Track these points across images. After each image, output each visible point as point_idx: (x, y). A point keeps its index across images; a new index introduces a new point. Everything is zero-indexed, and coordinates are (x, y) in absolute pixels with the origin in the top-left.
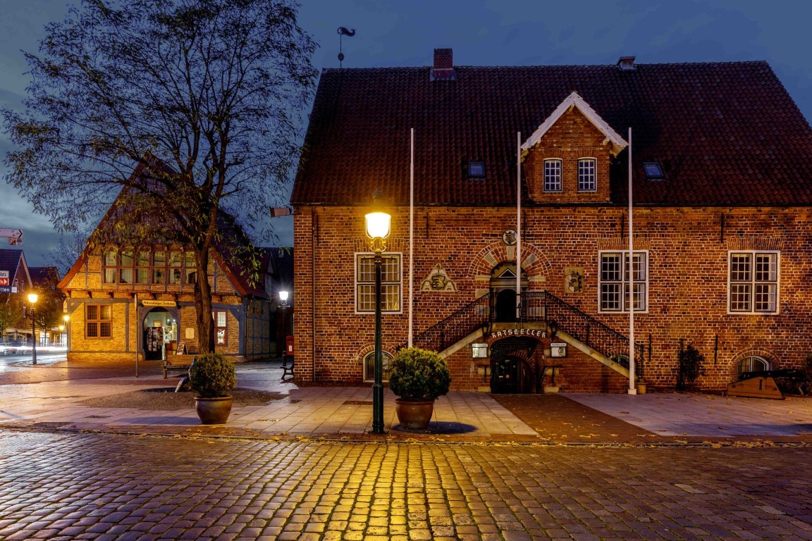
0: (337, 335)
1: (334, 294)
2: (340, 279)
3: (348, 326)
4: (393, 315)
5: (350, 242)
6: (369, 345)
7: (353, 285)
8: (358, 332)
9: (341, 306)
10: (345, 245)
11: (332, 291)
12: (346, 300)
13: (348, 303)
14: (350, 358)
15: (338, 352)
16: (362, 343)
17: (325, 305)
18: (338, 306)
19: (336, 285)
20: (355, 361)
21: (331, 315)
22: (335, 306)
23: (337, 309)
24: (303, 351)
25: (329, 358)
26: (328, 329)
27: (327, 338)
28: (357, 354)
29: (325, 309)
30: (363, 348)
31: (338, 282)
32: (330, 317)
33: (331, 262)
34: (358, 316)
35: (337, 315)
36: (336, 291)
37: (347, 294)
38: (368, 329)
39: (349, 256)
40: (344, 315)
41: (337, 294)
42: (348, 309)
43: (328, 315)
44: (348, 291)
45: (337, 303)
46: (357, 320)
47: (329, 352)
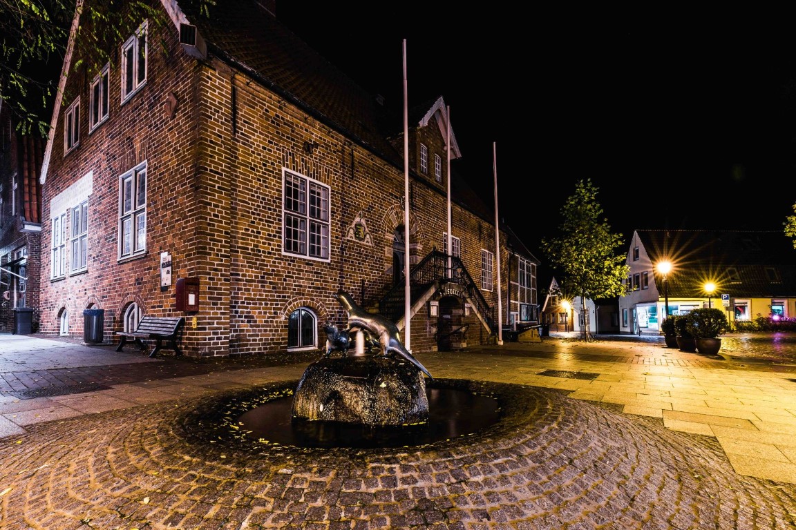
0: (259, 282)
1: (255, 218)
2: (264, 199)
3: (273, 270)
5: (277, 149)
6: (296, 300)
7: (280, 211)
8: (285, 280)
9: (266, 239)
10: (271, 151)
11: (253, 214)
12: (272, 231)
13: (275, 236)
14: (274, 318)
15: (259, 309)
16: (289, 297)
17: (243, 234)
18: (262, 238)
19: (258, 206)
20: (280, 322)
21: (252, 250)
22: (257, 237)
23: (260, 242)
24: (214, 304)
25: (246, 317)
26: (247, 271)
27: (245, 285)
28: (282, 312)
29: (243, 239)
30: (290, 303)
31: (261, 203)
32: (250, 254)
33: (253, 169)
34: (285, 258)
35: (259, 251)
36: (259, 215)
37: (273, 223)
38: (296, 278)
39: (274, 169)
40: (269, 253)
41: (260, 220)
42: (274, 245)
43: (248, 249)
44: (275, 219)
45: (259, 233)
46: (285, 264)
47: (247, 308)
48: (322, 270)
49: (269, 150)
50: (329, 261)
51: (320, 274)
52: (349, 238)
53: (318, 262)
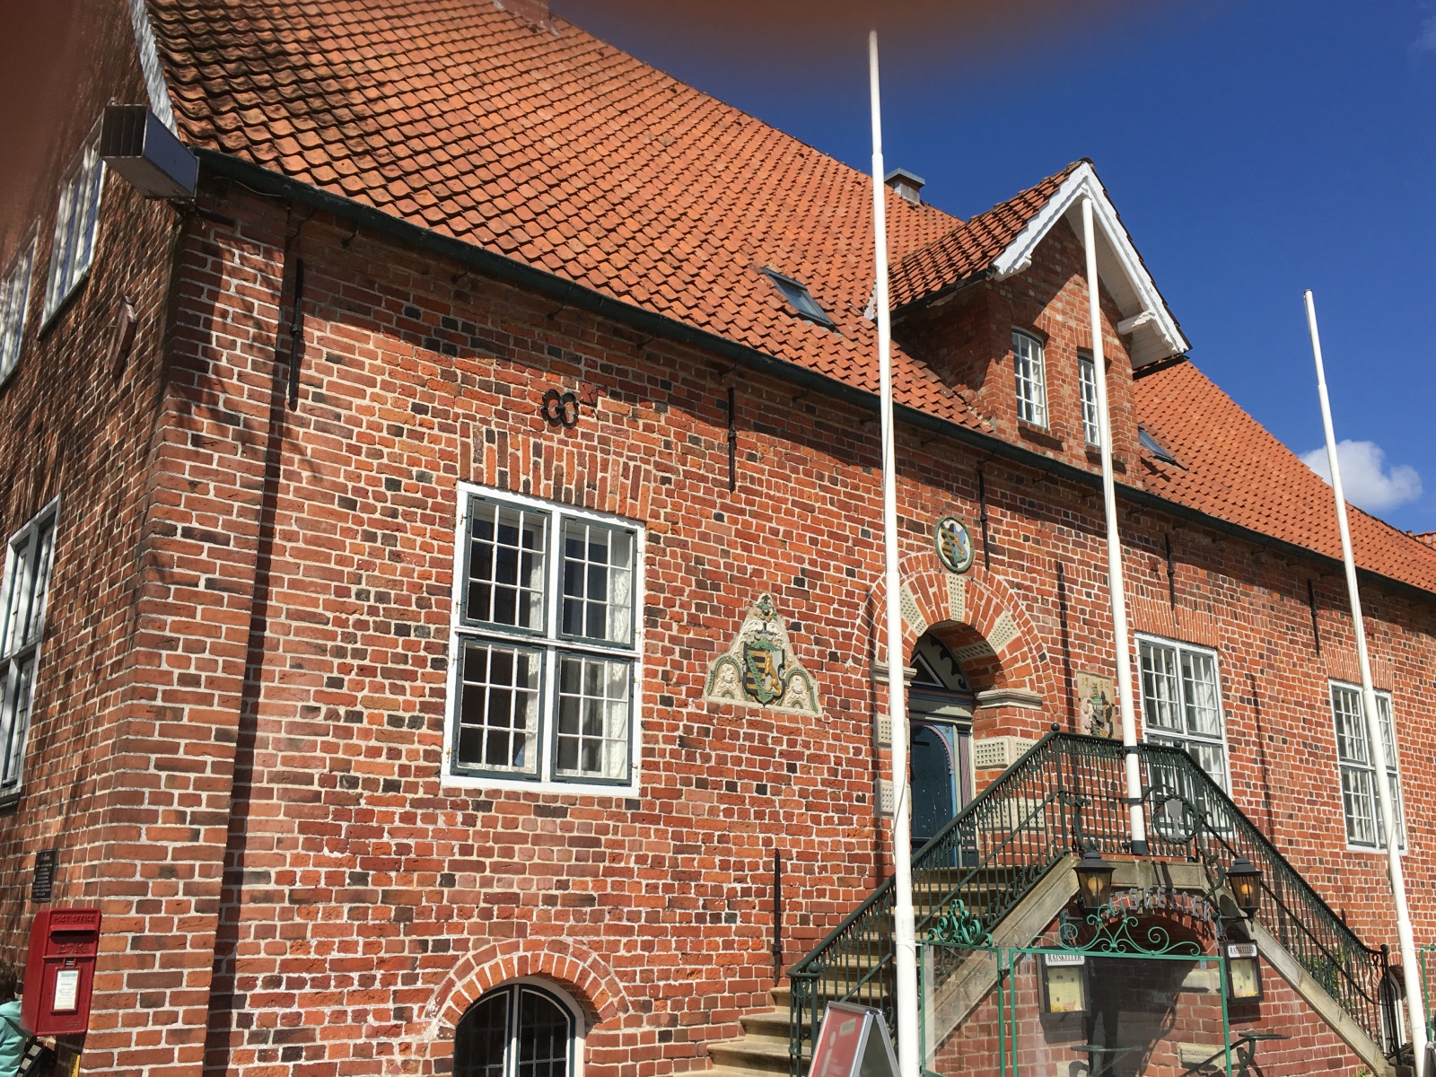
0: (343, 897)
1: (346, 669)
2: (382, 598)
3: (404, 849)
4: (605, 802)
5: (442, 428)
6: (491, 954)
7: (444, 633)
8: (449, 881)
9: (382, 736)
10: (420, 437)
11: (340, 652)
12: (408, 706)
13: (415, 723)
14: (394, 1031)
15: (338, 999)
16: (462, 945)
17: (293, 727)
18: (366, 734)
19: (362, 625)
20: (422, 1049)
21: (324, 781)
22: (348, 733)
23: (356, 750)
24: (148, 1001)
25: (280, 1036)
26: (298, 860)
27: (285, 914)
28: (431, 1005)
29: (293, 745)
30: (467, 968)
31: (373, 611)
32: (316, 796)
33: (351, 505)
34: (456, 801)
35: (353, 783)
36: (359, 654)
37: (411, 676)
38: (496, 868)
39: (430, 493)
40: (391, 786)
41: (363, 670)
42: (413, 755)
43: (309, 780)
44: (421, 662)
45: (357, 717)
46: (450, 820)
47: (287, 1000)
48: (604, 830)
49: (412, 434)
50: (633, 792)
51: (596, 843)
52: (717, 698)
53: (588, 800)
